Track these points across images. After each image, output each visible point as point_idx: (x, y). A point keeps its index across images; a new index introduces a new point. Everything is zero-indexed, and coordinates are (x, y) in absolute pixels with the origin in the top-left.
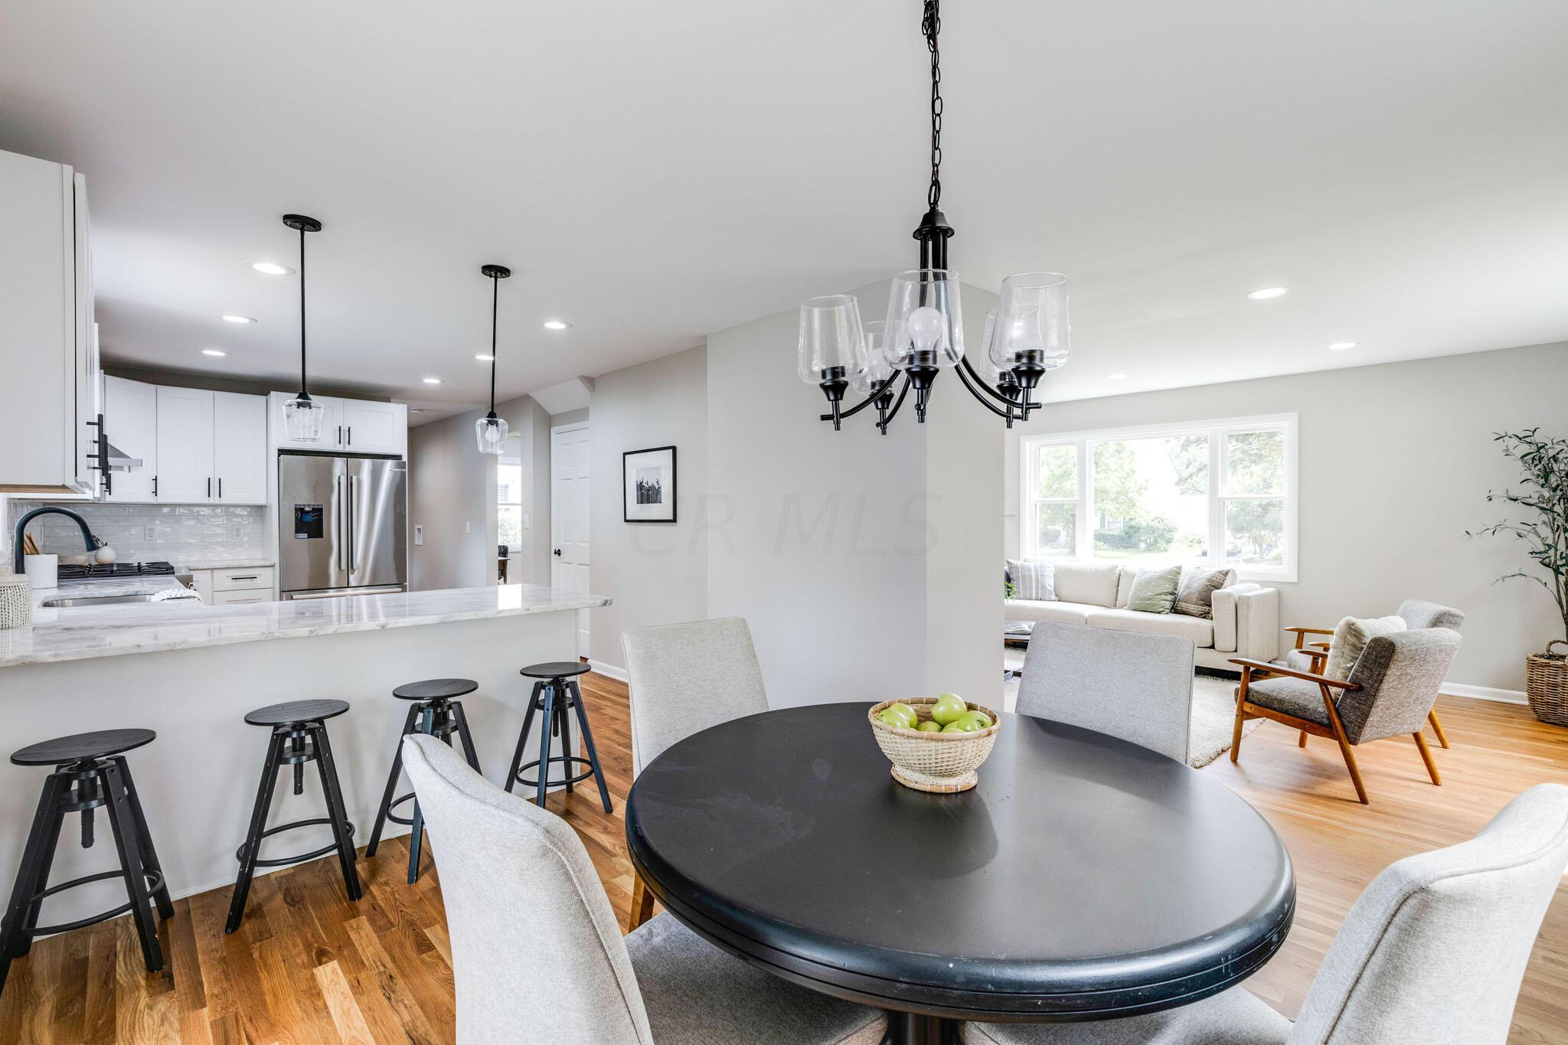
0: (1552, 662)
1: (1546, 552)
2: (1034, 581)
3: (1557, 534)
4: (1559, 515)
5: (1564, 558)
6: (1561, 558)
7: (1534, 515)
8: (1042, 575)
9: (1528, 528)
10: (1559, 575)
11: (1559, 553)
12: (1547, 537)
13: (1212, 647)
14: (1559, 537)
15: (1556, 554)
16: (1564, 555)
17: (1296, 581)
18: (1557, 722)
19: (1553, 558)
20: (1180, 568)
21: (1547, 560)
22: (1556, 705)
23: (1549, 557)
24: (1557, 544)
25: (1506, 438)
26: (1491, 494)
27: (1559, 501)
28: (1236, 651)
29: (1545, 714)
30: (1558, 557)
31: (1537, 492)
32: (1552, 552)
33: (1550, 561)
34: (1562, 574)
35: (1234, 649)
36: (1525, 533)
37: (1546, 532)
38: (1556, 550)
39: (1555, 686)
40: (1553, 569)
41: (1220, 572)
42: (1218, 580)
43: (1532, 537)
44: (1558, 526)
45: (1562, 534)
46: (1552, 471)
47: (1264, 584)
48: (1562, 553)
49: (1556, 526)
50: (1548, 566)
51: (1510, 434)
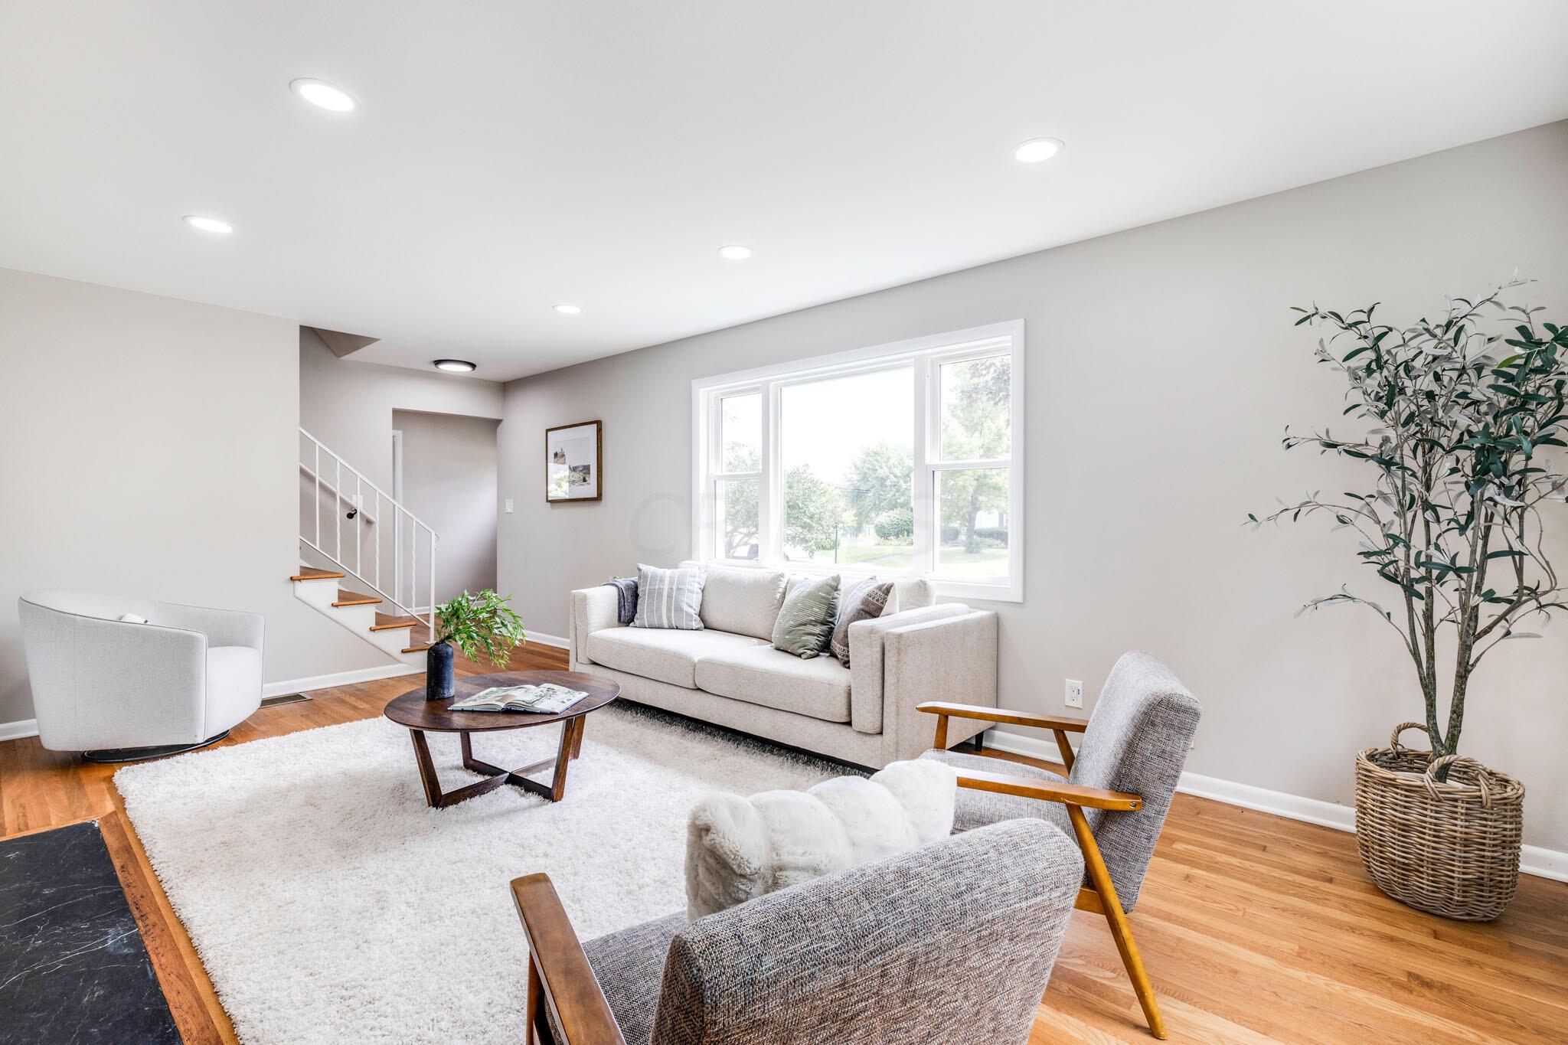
0: (1402, 777)
1: (1388, 552)
2: (665, 598)
3: (1409, 515)
4: (1414, 475)
5: (1423, 564)
6: (1418, 565)
7: (1369, 477)
8: (679, 589)
9: (1357, 504)
10: (1414, 598)
11: (1413, 553)
12: (1392, 523)
13: (849, 724)
14: (1413, 521)
15: (1408, 556)
16: (1423, 559)
17: (1021, 601)
18: (1407, 900)
19: (1401, 564)
20: (837, 579)
21: (1391, 568)
22: (1406, 867)
23: (1396, 561)
24: (1410, 535)
25: (1316, 319)
26: (1290, 433)
27: (1414, 451)
28: (881, 733)
29: (1388, 882)
30: (1412, 563)
31: (1374, 432)
32: (1400, 552)
33: (1398, 569)
34: (1420, 597)
35: (878, 730)
36: (1350, 515)
37: (1387, 512)
38: (1408, 547)
39: (1406, 828)
40: (1403, 586)
41: (880, 588)
42: (875, 601)
43: (1364, 522)
44: (1413, 498)
45: (1420, 512)
46: (1402, 391)
47: (975, 604)
48: (1419, 553)
49: (1408, 498)
50: (1393, 579)
51: (1323, 311)
